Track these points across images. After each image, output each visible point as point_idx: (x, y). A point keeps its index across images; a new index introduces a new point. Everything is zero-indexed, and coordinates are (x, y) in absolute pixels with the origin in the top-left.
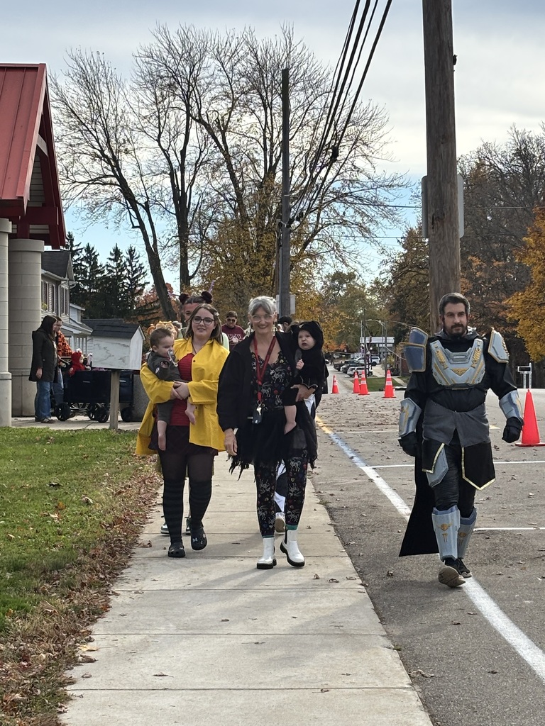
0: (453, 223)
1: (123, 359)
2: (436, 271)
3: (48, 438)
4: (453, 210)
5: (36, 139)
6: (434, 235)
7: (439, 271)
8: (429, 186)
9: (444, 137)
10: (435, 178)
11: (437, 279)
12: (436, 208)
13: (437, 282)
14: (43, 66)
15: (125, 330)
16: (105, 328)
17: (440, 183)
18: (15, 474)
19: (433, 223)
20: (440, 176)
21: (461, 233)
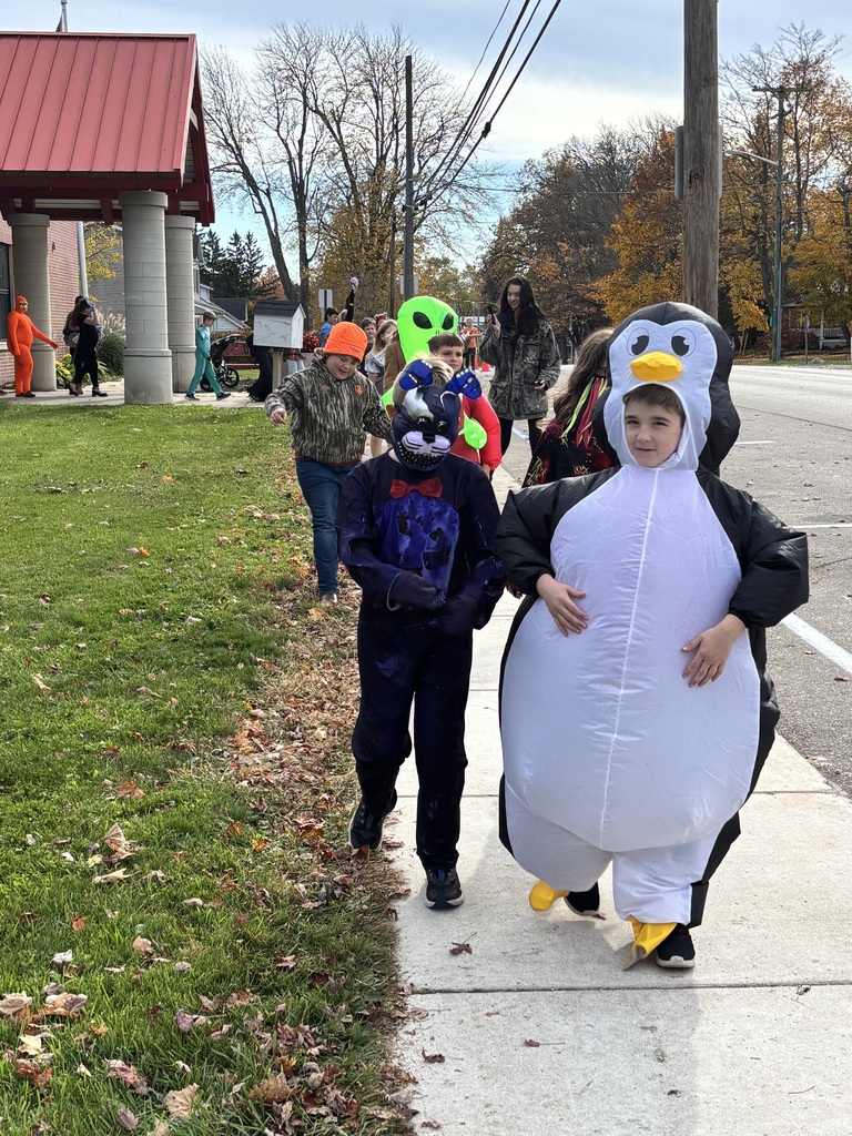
0: (713, 181)
1: (284, 337)
2: (693, 238)
3: (214, 417)
4: (714, 166)
5: (190, 114)
6: (692, 195)
7: (697, 238)
8: (686, 137)
9: (706, 80)
10: (694, 128)
11: (693, 247)
12: (694, 163)
13: (694, 250)
14: (193, 36)
16: (266, 306)
17: (700, 135)
18: (193, 458)
19: (690, 181)
20: (700, 126)
21: (720, 195)
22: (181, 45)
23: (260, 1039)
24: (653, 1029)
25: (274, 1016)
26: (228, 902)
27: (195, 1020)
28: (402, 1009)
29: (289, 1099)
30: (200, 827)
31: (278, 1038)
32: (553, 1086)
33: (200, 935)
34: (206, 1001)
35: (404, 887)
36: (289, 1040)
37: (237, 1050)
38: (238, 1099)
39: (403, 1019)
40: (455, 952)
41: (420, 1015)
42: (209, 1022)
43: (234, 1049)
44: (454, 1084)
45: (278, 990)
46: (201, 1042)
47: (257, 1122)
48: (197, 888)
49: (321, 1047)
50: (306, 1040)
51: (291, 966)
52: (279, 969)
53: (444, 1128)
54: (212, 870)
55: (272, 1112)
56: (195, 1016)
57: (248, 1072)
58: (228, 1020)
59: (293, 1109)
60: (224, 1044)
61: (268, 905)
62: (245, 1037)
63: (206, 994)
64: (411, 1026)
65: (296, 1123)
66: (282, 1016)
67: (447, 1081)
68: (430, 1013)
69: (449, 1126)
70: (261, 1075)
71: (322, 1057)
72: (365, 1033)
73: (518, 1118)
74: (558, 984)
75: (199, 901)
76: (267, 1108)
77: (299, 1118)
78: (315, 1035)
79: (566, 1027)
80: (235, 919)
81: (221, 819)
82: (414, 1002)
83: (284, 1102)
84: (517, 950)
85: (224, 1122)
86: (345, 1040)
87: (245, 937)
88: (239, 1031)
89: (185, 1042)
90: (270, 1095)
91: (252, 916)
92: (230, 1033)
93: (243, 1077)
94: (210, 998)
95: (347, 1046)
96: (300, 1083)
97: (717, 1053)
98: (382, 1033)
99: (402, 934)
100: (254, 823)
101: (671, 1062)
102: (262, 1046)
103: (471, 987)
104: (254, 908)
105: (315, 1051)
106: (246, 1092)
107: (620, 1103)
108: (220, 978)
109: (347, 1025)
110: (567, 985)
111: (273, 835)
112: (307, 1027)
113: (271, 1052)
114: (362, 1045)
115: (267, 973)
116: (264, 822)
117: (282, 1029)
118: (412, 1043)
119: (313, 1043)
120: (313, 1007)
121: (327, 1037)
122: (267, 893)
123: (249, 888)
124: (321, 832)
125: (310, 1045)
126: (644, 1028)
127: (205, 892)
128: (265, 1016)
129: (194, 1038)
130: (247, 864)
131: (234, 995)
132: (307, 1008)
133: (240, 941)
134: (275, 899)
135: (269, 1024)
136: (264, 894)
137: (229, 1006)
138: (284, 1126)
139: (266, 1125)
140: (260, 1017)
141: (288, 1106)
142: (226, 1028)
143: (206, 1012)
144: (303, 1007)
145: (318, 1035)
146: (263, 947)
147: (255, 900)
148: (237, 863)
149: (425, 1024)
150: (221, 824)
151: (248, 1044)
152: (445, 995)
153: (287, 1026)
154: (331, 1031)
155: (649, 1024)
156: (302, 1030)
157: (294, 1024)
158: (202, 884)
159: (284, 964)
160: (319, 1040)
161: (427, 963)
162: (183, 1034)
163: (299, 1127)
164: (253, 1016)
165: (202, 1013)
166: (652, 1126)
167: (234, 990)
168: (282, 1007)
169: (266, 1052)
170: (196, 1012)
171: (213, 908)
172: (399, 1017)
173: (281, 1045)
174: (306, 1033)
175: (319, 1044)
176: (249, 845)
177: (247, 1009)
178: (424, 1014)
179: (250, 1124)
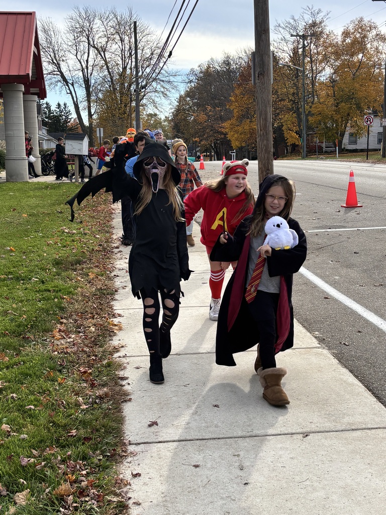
0: (269, 76)
1: (80, 150)
2: (260, 102)
3: (48, 187)
4: (268, 70)
5: (33, 48)
6: (259, 83)
7: (262, 102)
8: (256, 57)
9: (264, 31)
10: (259, 52)
11: (260, 106)
12: (260, 69)
13: (261, 108)
14: (34, 12)
15: (80, 136)
16: (71, 135)
17: (262, 55)
18: (37, 206)
19: (258, 77)
20: (262, 51)
21: (272, 83)
22: (28, 16)
23: (59, 468)
24: (238, 456)
25: (66, 457)
26: (46, 407)
27: (29, 460)
28: (125, 452)
29: (72, 494)
30: (35, 373)
31: (67, 467)
32: (193, 483)
33: (33, 422)
34: (34, 452)
35: (129, 397)
36: (72, 468)
37: (48, 473)
38: (48, 495)
39: (126, 456)
40: (150, 426)
41: (133, 454)
42: (36, 461)
43: (47, 473)
44: (148, 484)
45: (68, 445)
46: (31, 470)
47: (57, 505)
48: (32, 401)
49: (87, 470)
50: (80, 467)
51: (74, 434)
52: (69, 436)
53: (143, 505)
54: (39, 393)
55: (63, 501)
56: (29, 459)
57: (53, 483)
58: (44, 460)
59: (74, 499)
60: (42, 470)
61: (65, 408)
62: (52, 468)
63: (34, 449)
64: (129, 459)
65: (75, 505)
66: (69, 457)
67: (145, 483)
68: (138, 453)
69: (145, 503)
70: (59, 484)
71: (88, 475)
72: (108, 463)
73: (176, 498)
74: (197, 437)
75: (33, 407)
76: (61, 499)
77: (76, 503)
78: (85, 465)
79: (199, 457)
80: (49, 415)
81: (44, 369)
82: (131, 448)
83: (69, 496)
84: (179, 423)
85: (41, 506)
86: (99, 467)
87: (54, 422)
88: (49, 465)
89: (24, 470)
90: (63, 492)
91: (57, 413)
92: (45, 466)
93: (51, 485)
94: (37, 451)
95: (99, 470)
96: (77, 487)
97: (266, 465)
98: (116, 463)
99: (127, 418)
100: (60, 371)
101: (245, 470)
102: (60, 471)
103: (157, 440)
104: (58, 409)
105: (84, 472)
106: (52, 492)
107: (222, 489)
108: (41, 441)
109: (100, 460)
110: (201, 438)
111: (69, 376)
112: (81, 462)
113: (64, 474)
114: (107, 469)
115: (63, 438)
116: (64, 370)
117: (69, 463)
118: (129, 467)
119: (83, 468)
120: (84, 452)
121: (90, 466)
122: (64, 402)
123: (57, 400)
124: (90, 374)
125: (83, 470)
126: (235, 455)
127: (36, 403)
128: (61, 457)
129: (28, 469)
130: (56, 389)
131: (48, 449)
132: (81, 453)
133: (51, 424)
134: (68, 405)
135: (63, 461)
136: (63, 403)
137: (45, 454)
138: (69, 507)
139: (61, 507)
140: (59, 458)
141: (71, 497)
142: (43, 463)
143: (35, 457)
144: (79, 453)
145: (86, 465)
146: (62, 426)
147: (59, 405)
148: (51, 389)
149: (135, 458)
150: (45, 372)
151: (53, 470)
152: (145, 445)
153: (72, 462)
154: (92, 463)
155: (236, 454)
156: (79, 463)
157: (75, 461)
158: (35, 399)
159: (71, 434)
160: (86, 467)
161: (138, 431)
162: (23, 467)
163: (76, 506)
164: (56, 458)
165: (32, 458)
166: (237, 499)
167: (47, 446)
168: (69, 453)
169: (62, 474)
170: (30, 457)
171: (39, 410)
172: (124, 456)
173: (69, 470)
174: (80, 464)
175: (87, 469)
176: (57, 381)
177: (53, 455)
178: (135, 453)
179: (54, 506)
